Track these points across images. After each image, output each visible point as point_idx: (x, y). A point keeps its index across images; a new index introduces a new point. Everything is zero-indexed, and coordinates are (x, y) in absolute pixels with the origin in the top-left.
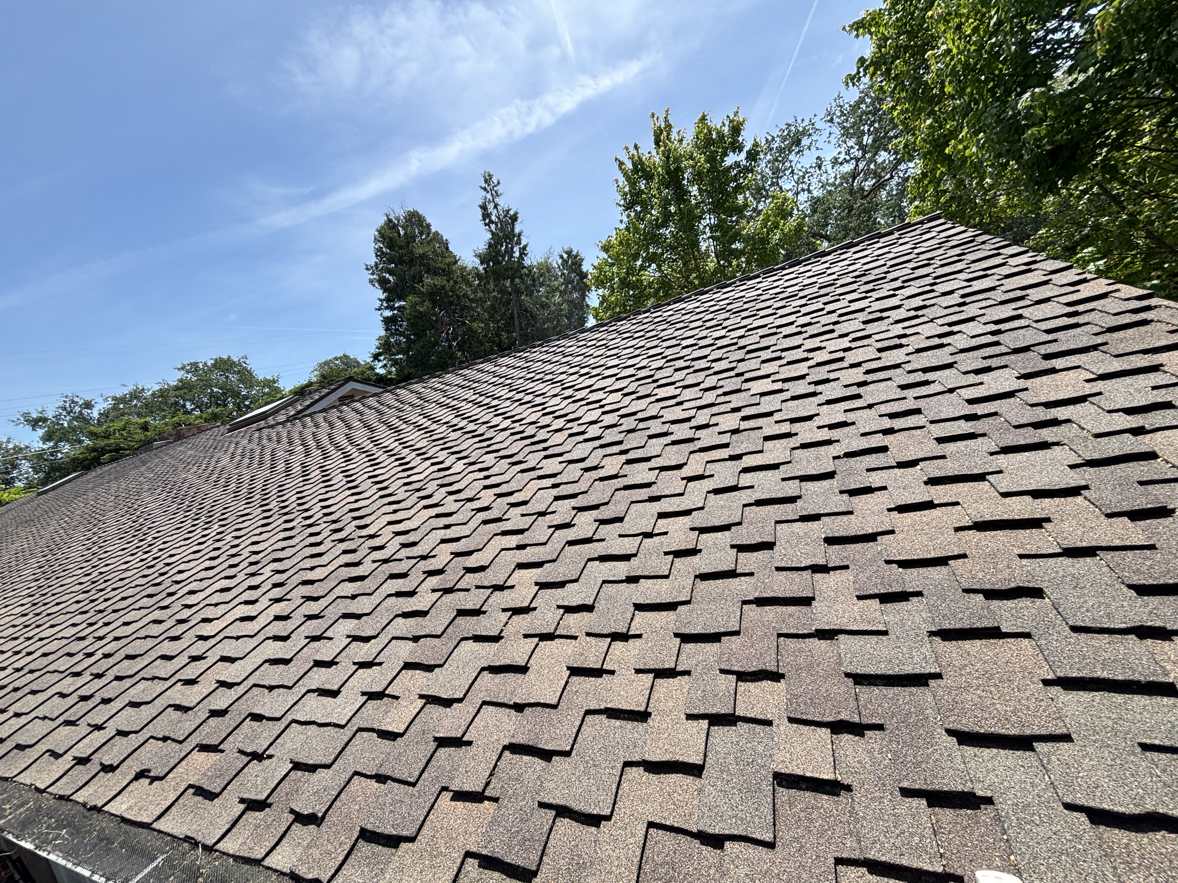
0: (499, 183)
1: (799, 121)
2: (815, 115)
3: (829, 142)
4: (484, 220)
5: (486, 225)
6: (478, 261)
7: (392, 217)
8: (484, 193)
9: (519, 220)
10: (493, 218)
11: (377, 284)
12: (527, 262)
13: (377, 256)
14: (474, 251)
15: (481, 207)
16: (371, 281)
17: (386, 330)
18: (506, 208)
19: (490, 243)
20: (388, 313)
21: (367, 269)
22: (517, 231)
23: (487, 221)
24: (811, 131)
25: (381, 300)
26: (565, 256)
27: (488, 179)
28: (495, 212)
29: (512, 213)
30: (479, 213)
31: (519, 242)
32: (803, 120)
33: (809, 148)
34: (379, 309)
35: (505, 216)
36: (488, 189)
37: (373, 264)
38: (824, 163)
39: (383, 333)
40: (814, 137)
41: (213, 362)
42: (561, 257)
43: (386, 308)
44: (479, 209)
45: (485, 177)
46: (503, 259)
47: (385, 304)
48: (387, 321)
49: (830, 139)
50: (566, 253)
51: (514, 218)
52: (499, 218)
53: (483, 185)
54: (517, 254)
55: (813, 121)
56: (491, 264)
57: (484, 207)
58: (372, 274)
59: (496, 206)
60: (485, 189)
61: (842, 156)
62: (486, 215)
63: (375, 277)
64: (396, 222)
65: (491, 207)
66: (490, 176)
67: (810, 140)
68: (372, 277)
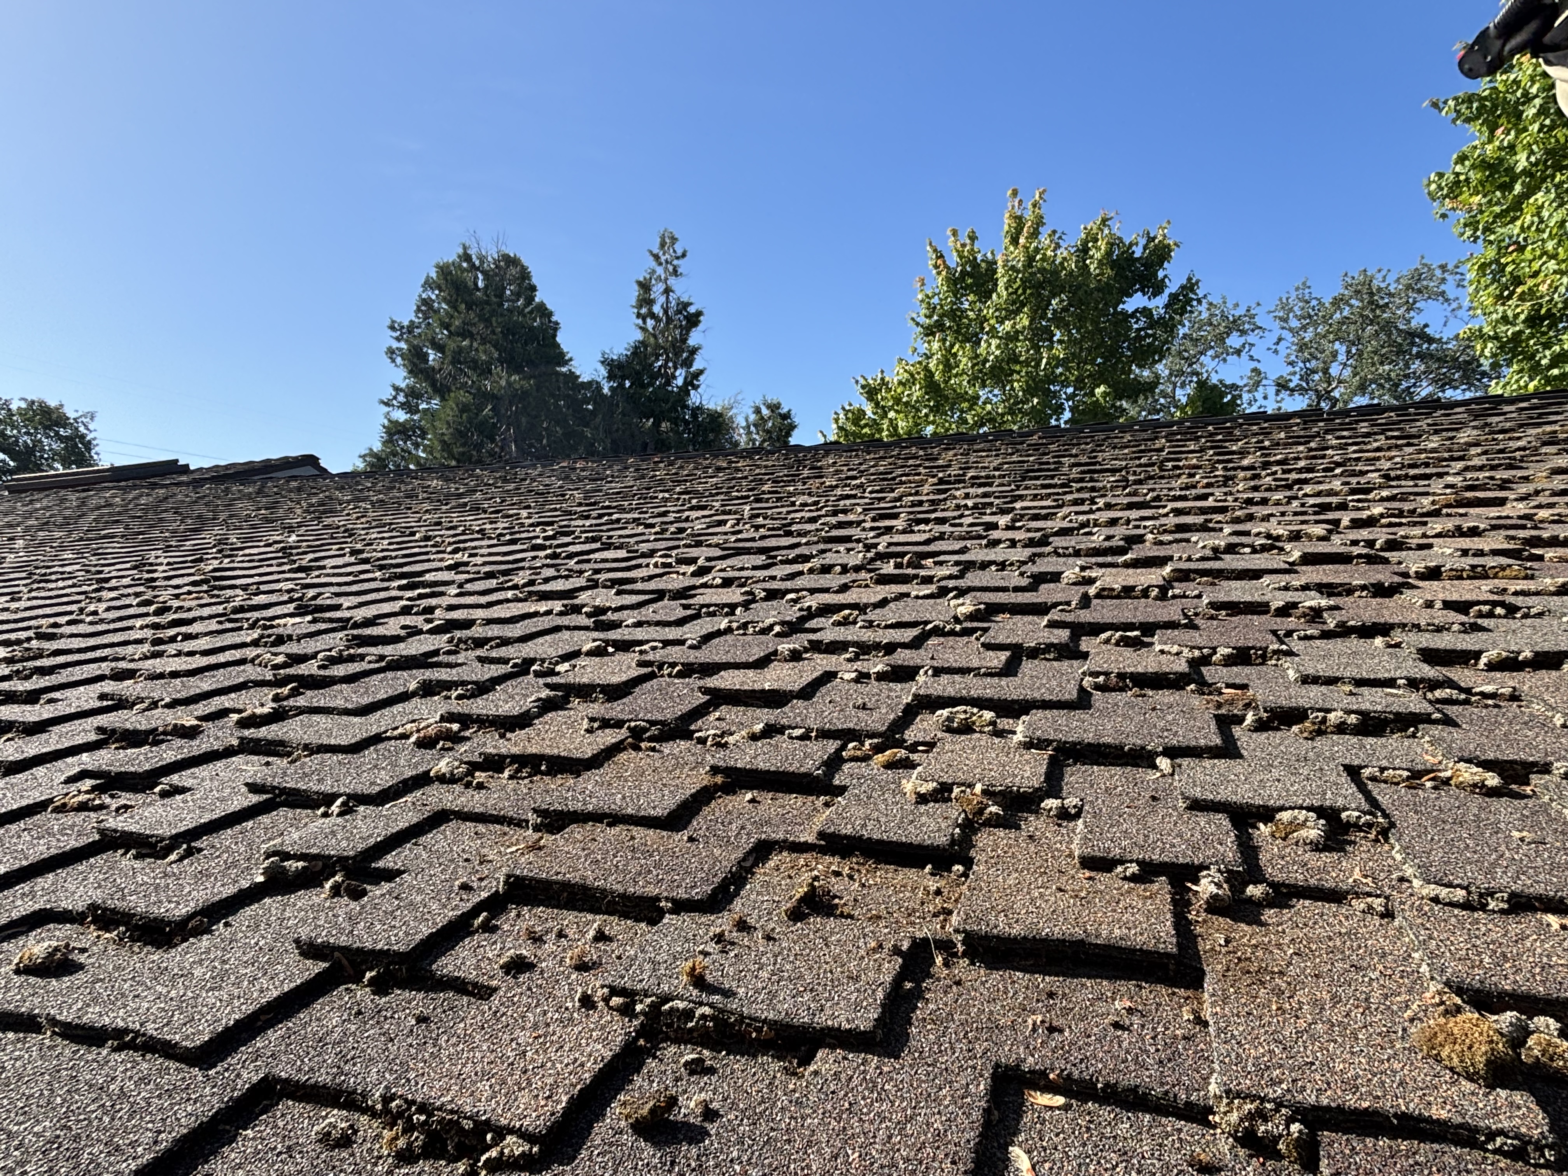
0: (684, 255)
1: (1230, 305)
2: (1259, 304)
3: (1276, 352)
4: (640, 307)
5: (639, 315)
6: (603, 372)
7: (473, 252)
8: (653, 264)
9: (701, 327)
10: (657, 309)
11: (399, 360)
12: (694, 398)
13: (419, 310)
14: (603, 354)
15: (640, 284)
16: (391, 352)
17: (384, 443)
18: (685, 299)
19: (636, 347)
20: (401, 416)
21: (392, 328)
22: (692, 342)
23: (644, 311)
24: (1247, 326)
25: (397, 389)
26: (765, 412)
27: (667, 241)
28: (662, 299)
29: (692, 310)
30: (635, 292)
31: (688, 363)
32: (1237, 305)
33: (1238, 352)
34: (387, 404)
35: (679, 312)
36: (663, 259)
37: (406, 323)
38: (1264, 382)
39: (377, 446)
40: (1251, 338)
41: (23, 405)
42: (758, 411)
43: (402, 406)
44: (636, 287)
45: (663, 238)
46: (651, 384)
47: (401, 398)
48: (395, 431)
49: (1279, 348)
50: (769, 407)
51: (694, 320)
52: (666, 312)
53: (655, 251)
54: (680, 381)
55: (1252, 312)
56: (628, 384)
57: (645, 286)
58: (398, 339)
59: (667, 291)
60: (656, 257)
61: (1295, 381)
62: (645, 301)
63: (403, 345)
64: (477, 263)
65: (657, 289)
66: (674, 240)
67: (1242, 340)
68: (395, 345)
